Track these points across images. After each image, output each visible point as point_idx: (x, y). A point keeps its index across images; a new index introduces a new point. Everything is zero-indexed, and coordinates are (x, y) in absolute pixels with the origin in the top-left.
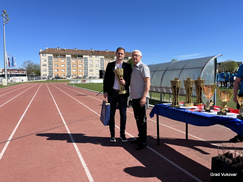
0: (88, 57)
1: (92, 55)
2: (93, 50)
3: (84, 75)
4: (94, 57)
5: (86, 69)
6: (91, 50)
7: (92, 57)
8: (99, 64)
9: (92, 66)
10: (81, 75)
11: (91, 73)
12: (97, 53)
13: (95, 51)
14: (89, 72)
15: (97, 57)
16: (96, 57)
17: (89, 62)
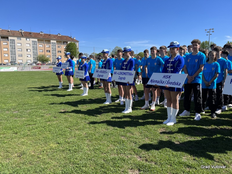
0: (15, 38)
1: (21, 37)
2: (23, 31)
3: (10, 60)
4: (23, 39)
5: (13, 53)
6: (20, 31)
7: (21, 39)
8: (31, 48)
9: (21, 50)
10: (7, 61)
11: (21, 58)
12: (28, 35)
13: (25, 33)
14: (17, 58)
15: (28, 40)
16: (26, 40)
17: (18, 45)
